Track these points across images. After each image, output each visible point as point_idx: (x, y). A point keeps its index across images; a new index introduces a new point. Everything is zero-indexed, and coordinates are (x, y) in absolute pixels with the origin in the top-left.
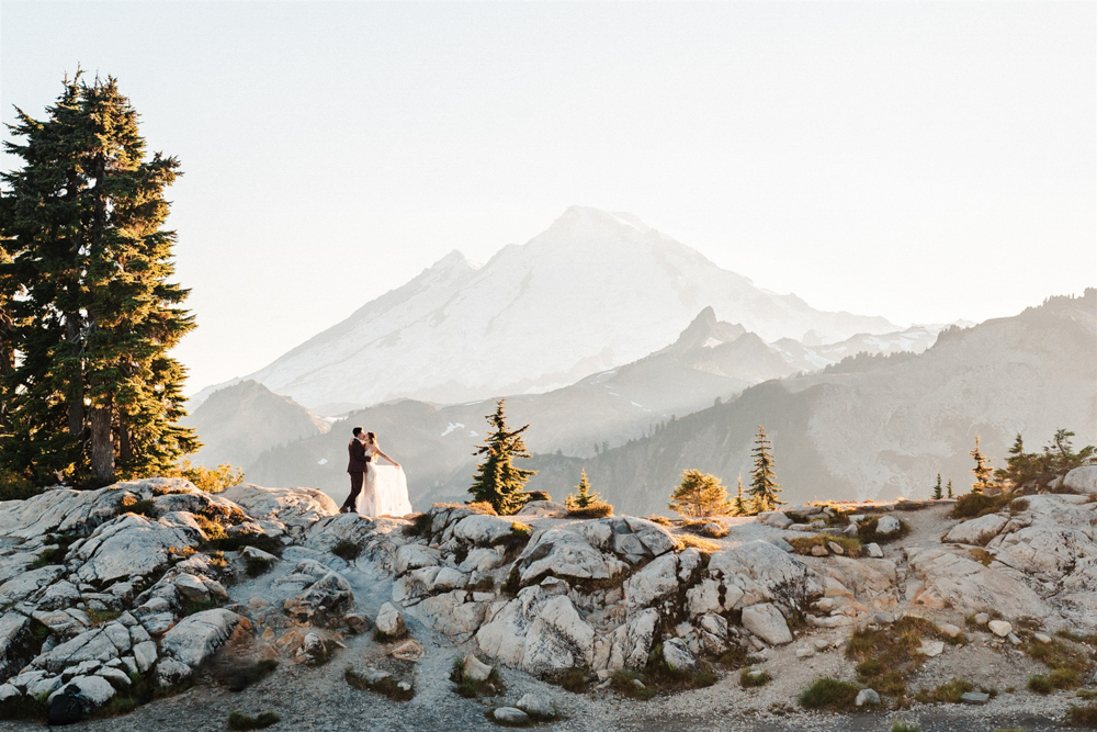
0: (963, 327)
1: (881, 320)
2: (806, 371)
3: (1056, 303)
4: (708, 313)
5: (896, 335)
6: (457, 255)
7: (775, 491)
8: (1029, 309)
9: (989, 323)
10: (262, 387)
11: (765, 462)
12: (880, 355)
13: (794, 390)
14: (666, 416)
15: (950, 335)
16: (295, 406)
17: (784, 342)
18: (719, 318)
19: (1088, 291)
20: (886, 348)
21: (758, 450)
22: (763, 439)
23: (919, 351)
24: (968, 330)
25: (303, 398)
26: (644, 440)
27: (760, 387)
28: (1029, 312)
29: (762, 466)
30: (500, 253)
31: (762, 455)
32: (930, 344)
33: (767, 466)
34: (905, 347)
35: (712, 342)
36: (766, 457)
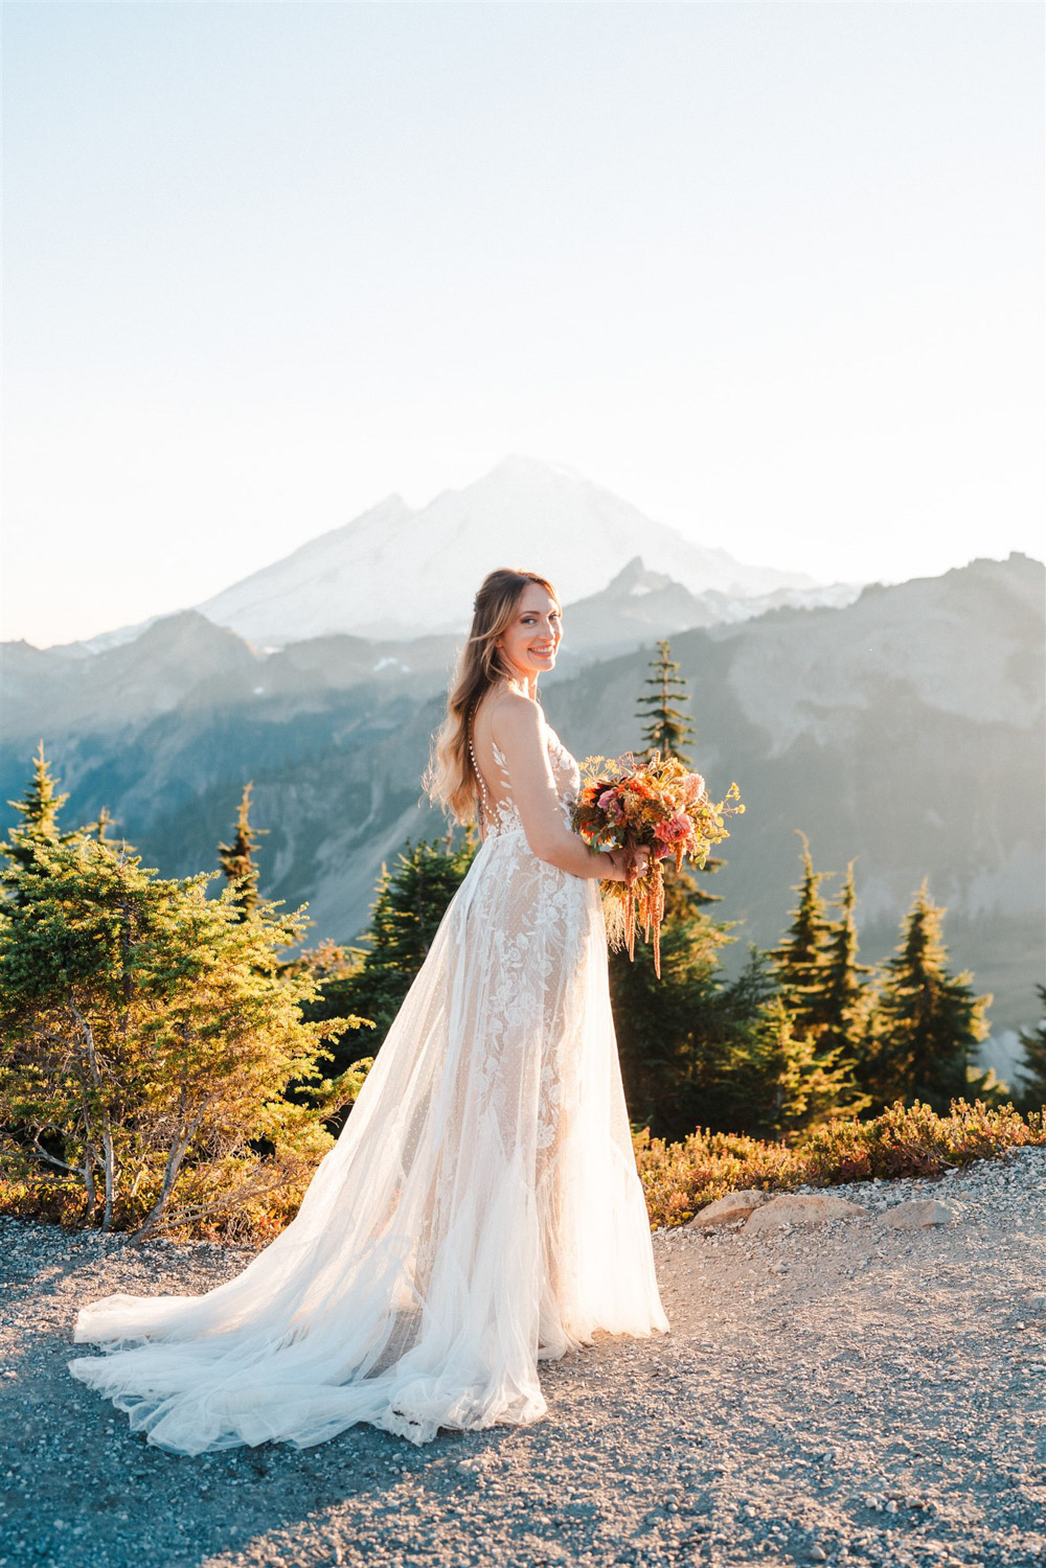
0: (887, 584)
1: (805, 577)
2: (729, 621)
3: (980, 563)
4: (636, 563)
5: (818, 590)
6: (397, 498)
8: (954, 570)
9: (912, 582)
10: (203, 618)
11: (670, 732)
12: (803, 608)
13: (717, 640)
14: (591, 659)
15: (873, 591)
16: (234, 637)
17: (710, 593)
18: (647, 568)
19: (1013, 554)
20: (808, 602)
21: (654, 699)
22: (667, 675)
23: (841, 605)
24: (891, 588)
25: (244, 630)
27: (684, 635)
28: (953, 573)
29: (660, 742)
31: (662, 714)
32: (852, 599)
33: (674, 743)
34: (828, 601)
35: (640, 590)
36: (673, 720)
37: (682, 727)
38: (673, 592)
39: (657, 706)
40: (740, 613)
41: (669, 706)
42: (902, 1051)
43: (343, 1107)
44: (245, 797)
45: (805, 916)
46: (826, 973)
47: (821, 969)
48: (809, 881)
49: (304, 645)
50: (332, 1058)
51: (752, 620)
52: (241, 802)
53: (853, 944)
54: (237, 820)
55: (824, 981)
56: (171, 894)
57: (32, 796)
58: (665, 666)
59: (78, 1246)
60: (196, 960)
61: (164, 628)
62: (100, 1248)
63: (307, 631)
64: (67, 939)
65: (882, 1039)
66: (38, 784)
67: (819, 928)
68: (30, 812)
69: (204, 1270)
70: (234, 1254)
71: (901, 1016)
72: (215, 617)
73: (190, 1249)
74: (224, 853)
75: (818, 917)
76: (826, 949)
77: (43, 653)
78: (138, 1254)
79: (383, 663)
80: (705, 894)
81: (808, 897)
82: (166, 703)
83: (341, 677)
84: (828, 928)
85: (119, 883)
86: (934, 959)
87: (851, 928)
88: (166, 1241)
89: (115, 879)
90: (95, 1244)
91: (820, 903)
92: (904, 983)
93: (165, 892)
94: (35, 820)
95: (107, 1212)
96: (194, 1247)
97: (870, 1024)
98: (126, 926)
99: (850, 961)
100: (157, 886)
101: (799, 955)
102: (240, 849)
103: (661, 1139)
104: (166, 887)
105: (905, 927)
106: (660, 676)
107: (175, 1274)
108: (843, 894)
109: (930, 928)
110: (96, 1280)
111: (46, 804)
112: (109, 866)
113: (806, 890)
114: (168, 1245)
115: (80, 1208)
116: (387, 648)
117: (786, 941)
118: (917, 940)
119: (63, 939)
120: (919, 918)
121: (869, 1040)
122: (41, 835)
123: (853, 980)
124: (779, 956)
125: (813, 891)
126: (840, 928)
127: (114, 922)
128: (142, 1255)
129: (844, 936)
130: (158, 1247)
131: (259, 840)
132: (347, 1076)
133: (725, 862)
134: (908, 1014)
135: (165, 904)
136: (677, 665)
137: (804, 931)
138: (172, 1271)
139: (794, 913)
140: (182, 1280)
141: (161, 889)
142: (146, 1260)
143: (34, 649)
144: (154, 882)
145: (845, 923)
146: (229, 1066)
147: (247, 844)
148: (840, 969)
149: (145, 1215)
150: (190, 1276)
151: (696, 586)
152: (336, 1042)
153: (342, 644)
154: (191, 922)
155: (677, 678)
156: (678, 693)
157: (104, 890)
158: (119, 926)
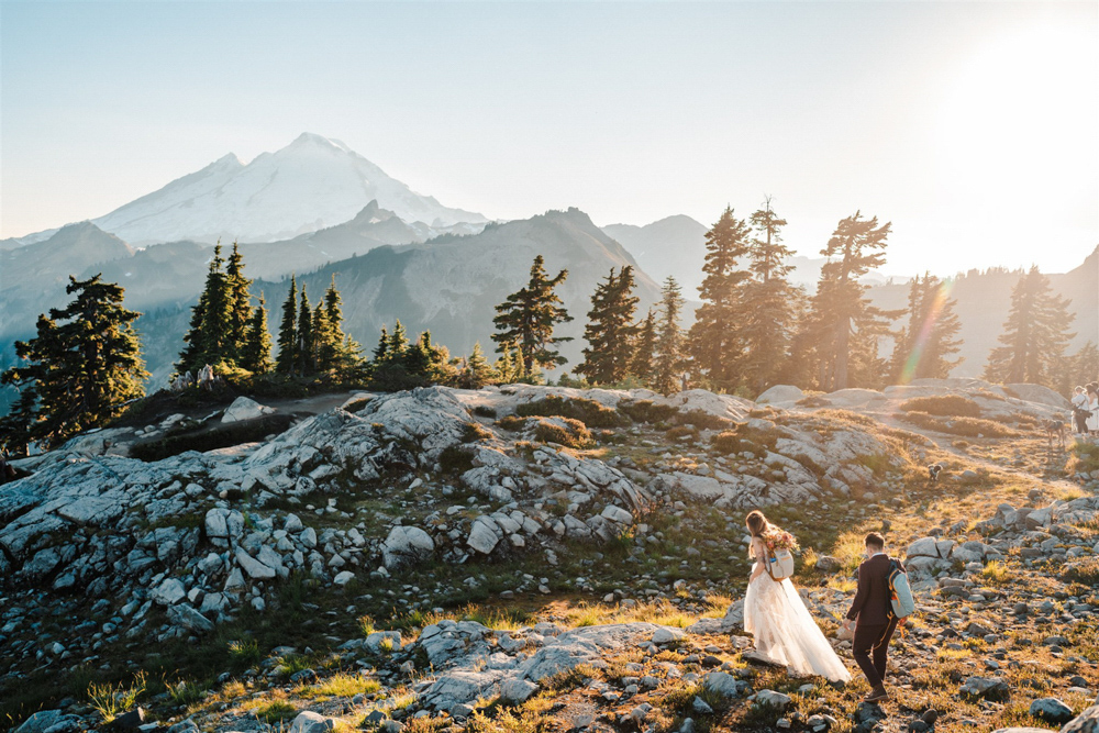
0: (499, 223)
1: (480, 215)
6: (232, 156)
8: (536, 216)
10: (96, 227)
12: (458, 235)
13: (399, 252)
15: (492, 227)
16: (117, 240)
17: (418, 224)
18: (380, 207)
19: (570, 208)
23: (472, 234)
26: (311, 275)
30: (259, 157)
35: (375, 220)
61: (68, 232)
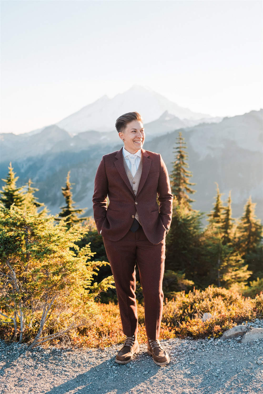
3: (253, 112)
4: (166, 112)
7: (187, 176)
9: (236, 117)
10: (57, 127)
11: (182, 157)
14: (155, 136)
15: (226, 119)
16: (65, 131)
17: (185, 119)
18: (169, 113)
19: (261, 109)
20: (209, 121)
21: (178, 148)
22: (181, 141)
23: (218, 122)
24: (231, 118)
28: (246, 114)
29: (179, 159)
31: (180, 152)
32: (221, 121)
33: (183, 159)
34: (214, 121)
35: (167, 119)
36: (182, 153)
37: (185, 155)
38: (176, 119)
39: (178, 150)
40: (192, 124)
41: (181, 150)
42: (244, 241)
43: (101, 292)
44: (68, 175)
45: (217, 205)
46: (223, 220)
47: (222, 219)
48: (218, 196)
49: (82, 134)
50: (97, 274)
51: (196, 126)
52: (67, 176)
53: (231, 213)
54: (66, 181)
55: (223, 222)
56: (42, 223)
57: (8, 178)
58: (181, 139)
59: (10, 351)
60: (50, 249)
61: (48, 129)
62: (18, 352)
63: (84, 129)
64: (6, 240)
65: (239, 238)
66: (10, 174)
67: (221, 208)
68: (8, 182)
69: (54, 362)
70: (65, 353)
71: (244, 232)
72: (61, 126)
73: (49, 351)
74: (63, 190)
75: (221, 205)
76: (223, 214)
77: (17, 136)
78: (31, 354)
79: (103, 137)
80: (191, 199)
81: (218, 200)
82: (48, 148)
83: (93, 142)
84: (223, 208)
85: (24, 220)
86: (253, 218)
87: (230, 208)
88: (41, 348)
89: (22, 219)
90: (16, 350)
91: (222, 201)
92: (245, 223)
93: (40, 222)
94: (9, 184)
95: (21, 335)
96: (51, 350)
97: (235, 234)
98: (26, 235)
99: (230, 217)
100: (37, 220)
101: (216, 215)
102: (67, 189)
103: (198, 290)
104: (40, 221)
105: (245, 208)
106: (179, 142)
107: (44, 364)
108: (228, 199)
109: (251, 209)
110: (15, 368)
111: (12, 180)
112: (21, 215)
113: (218, 198)
114: (42, 349)
115: (12, 334)
116: (104, 134)
117: (212, 212)
118: (248, 212)
119: (5, 240)
120: (249, 206)
121: (235, 238)
122: (11, 188)
123: (231, 222)
124: (210, 215)
125: (220, 199)
126: (227, 209)
127: (22, 234)
128: (32, 355)
129: (228, 211)
130: (38, 351)
131: (72, 186)
132: (102, 283)
133: (196, 191)
134: (246, 231)
135: (41, 226)
136: (184, 139)
137: (217, 209)
138: (42, 363)
139: (214, 204)
140: (46, 367)
141: (39, 221)
142: (34, 357)
143: (15, 135)
144: (36, 219)
145: (228, 207)
146: (62, 287)
147: (69, 187)
148: (227, 219)
149: (34, 336)
150: (49, 365)
151: (181, 117)
152: (98, 270)
153: (92, 133)
154: (48, 235)
155: (184, 142)
156: (184, 146)
157: (18, 224)
158: (24, 236)
